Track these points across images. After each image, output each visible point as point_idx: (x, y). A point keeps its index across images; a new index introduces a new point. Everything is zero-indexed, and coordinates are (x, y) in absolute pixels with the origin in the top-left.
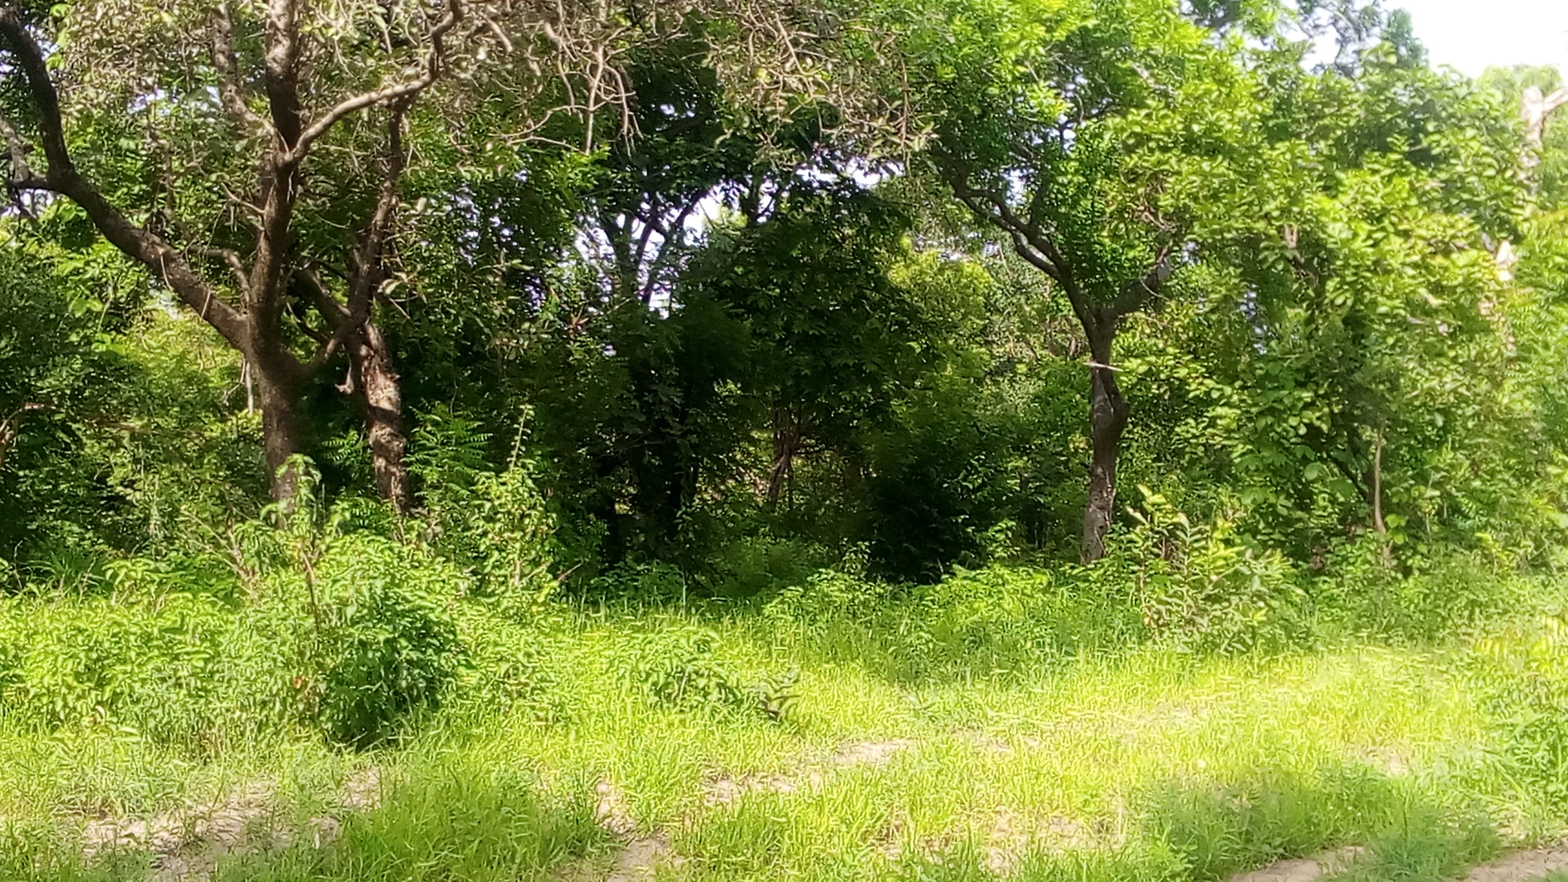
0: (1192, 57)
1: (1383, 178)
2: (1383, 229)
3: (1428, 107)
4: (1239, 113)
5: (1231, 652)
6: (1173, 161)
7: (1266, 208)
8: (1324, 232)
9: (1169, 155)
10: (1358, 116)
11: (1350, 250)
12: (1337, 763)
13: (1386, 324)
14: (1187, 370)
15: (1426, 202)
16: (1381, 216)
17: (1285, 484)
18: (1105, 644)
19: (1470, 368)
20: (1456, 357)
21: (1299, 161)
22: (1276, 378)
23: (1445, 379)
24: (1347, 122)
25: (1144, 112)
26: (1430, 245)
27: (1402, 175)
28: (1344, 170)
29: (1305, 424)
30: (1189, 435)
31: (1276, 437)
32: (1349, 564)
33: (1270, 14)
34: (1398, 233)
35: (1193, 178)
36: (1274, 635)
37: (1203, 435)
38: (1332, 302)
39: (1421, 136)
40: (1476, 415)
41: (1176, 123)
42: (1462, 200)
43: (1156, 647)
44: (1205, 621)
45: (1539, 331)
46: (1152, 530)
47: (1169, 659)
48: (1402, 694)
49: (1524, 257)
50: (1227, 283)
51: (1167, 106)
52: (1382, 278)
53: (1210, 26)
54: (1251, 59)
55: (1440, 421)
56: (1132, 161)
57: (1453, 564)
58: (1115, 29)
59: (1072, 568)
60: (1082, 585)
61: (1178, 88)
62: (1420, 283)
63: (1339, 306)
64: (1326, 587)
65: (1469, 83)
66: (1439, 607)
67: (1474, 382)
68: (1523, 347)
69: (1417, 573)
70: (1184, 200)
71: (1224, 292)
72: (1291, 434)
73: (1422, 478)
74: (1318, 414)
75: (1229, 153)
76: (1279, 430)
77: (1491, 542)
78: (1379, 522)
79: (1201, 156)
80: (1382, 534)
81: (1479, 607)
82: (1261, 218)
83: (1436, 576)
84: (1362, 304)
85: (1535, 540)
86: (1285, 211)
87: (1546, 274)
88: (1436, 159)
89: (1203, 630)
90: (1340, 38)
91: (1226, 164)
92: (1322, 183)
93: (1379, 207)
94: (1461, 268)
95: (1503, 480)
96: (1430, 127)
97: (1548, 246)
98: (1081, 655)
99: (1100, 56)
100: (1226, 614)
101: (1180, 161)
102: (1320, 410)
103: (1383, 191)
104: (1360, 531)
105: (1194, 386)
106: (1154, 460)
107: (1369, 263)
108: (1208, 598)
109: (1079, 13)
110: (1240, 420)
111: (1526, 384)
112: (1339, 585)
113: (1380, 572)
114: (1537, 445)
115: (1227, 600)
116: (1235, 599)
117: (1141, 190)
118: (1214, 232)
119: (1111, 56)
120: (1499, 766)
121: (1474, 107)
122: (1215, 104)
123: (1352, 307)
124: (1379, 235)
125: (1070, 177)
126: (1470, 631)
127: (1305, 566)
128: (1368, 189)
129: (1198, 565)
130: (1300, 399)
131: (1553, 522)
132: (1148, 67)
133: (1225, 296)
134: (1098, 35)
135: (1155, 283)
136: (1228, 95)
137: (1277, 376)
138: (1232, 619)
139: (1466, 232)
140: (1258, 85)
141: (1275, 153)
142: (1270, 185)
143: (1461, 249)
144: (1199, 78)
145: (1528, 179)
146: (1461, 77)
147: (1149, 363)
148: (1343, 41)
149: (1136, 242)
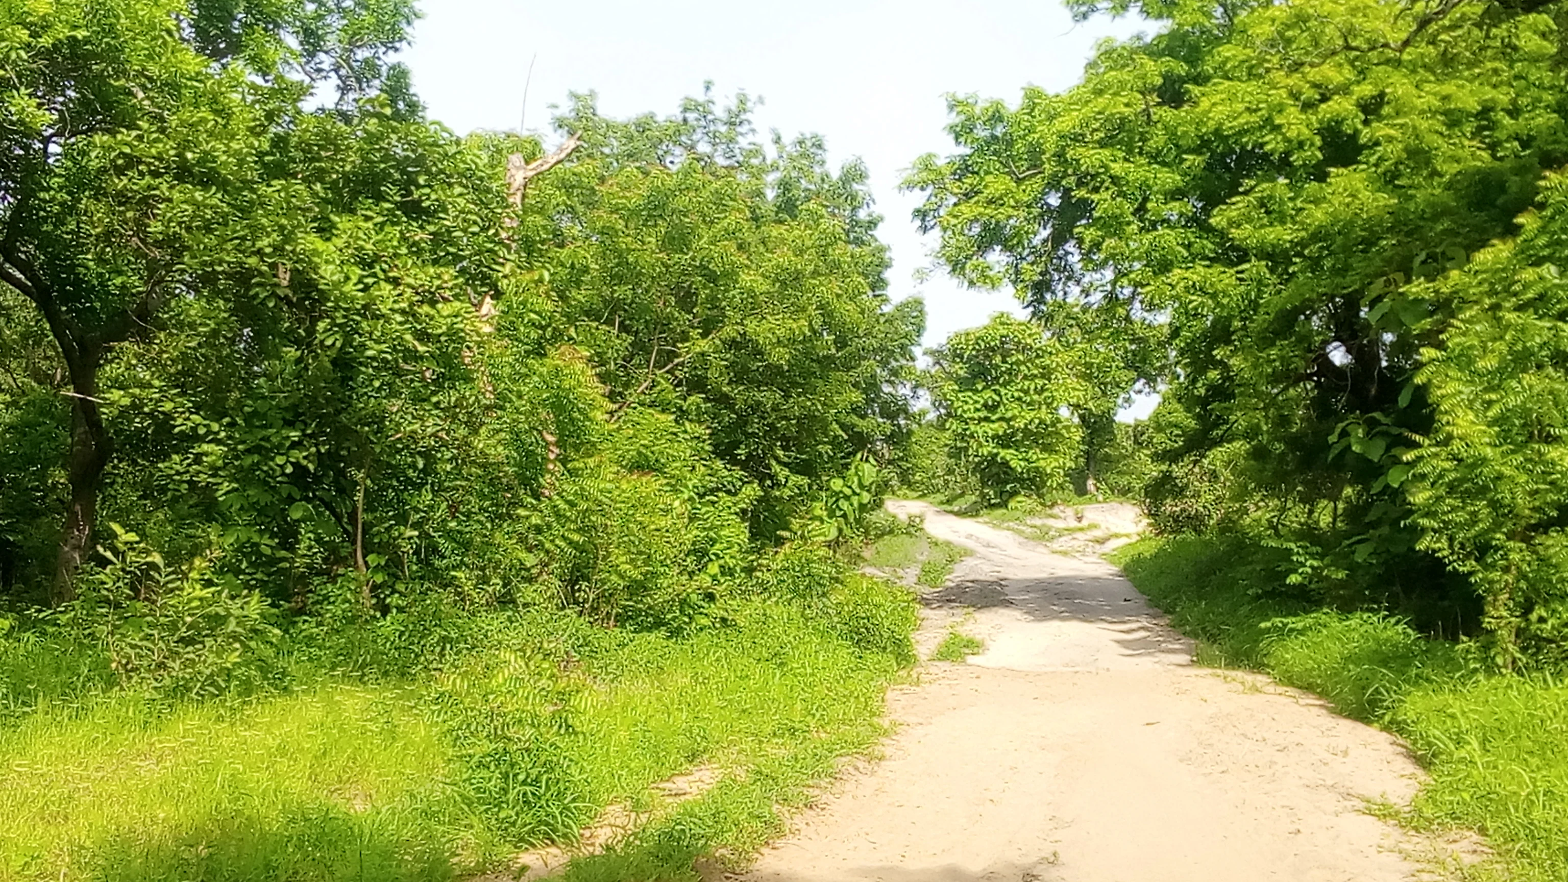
0: (189, 83)
1: (375, 225)
2: (375, 275)
3: (419, 161)
4: (234, 145)
5: (202, 696)
6: (164, 186)
7: (259, 244)
8: (316, 274)
9: (160, 180)
10: (353, 162)
11: (342, 293)
12: (300, 804)
13: (373, 368)
14: (172, 405)
15: (416, 250)
16: (373, 262)
17: (269, 523)
18: (67, 692)
19: (450, 413)
20: (438, 402)
21: (294, 200)
22: (264, 416)
23: (427, 424)
24: (342, 167)
25: (134, 133)
26: (417, 293)
27: (394, 224)
28: (339, 214)
29: (292, 463)
30: (173, 472)
31: (262, 476)
32: (329, 603)
33: (272, 52)
34: (387, 280)
35: (185, 206)
36: (249, 677)
37: (188, 472)
38: (322, 342)
39: (413, 188)
40: (454, 458)
41: (169, 148)
42: (448, 253)
43: (123, 693)
44: (177, 665)
45: (515, 381)
46: (123, 570)
47: (136, 705)
48: (371, 731)
49: (503, 312)
50: (216, 317)
51: (162, 130)
52: (370, 323)
53: (210, 56)
54: (249, 93)
55: (421, 464)
56: (121, 183)
57: (428, 602)
58: (107, 43)
59: (40, 611)
60: (51, 630)
61: (174, 114)
62: (407, 329)
63: (328, 347)
64: (306, 626)
65: (458, 143)
66: (412, 643)
67: (454, 426)
68: (500, 396)
69: (394, 611)
70: (174, 228)
71: (213, 326)
72: (278, 473)
73: (402, 519)
74: (305, 454)
75: (223, 185)
76: (265, 468)
77: (464, 580)
78: (360, 561)
79: (194, 186)
80: (363, 574)
81: (450, 643)
82: (254, 253)
83: (411, 615)
84: (351, 347)
85: (503, 578)
86: (278, 249)
87: (522, 329)
88: (426, 211)
89: (174, 674)
90: (341, 85)
91: (219, 195)
92: (316, 225)
93: (370, 253)
94: (445, 318)
95: (478, 521)
96: (421, 180)
97: (524, 303)
98: (41, 705)
99: (90, 70)
100: (199, 656)
101: (172, 187)
102: (308, 450)
103: (375, 238)
104: (341, 571)
105: (179, 421)
106: (140, 498)
107: (359, 307)
108: (181, 640)
109: (67, 22)
110: (226, 457)
111: (501, 430)
112: (319, 624)
113: (358, 610)
114: (509, 488)
115: (200, 642)
116: (209, 642)
117: (130, 214)
118: (204, 263)
119: (103, 71)
120: (458, 798)
121: (462, 166)
122: (211, 134)
123: (341, 349)
124: (370, 280)
125: (52, 193)
126: (440, 666)
127: (287, 605)
128: (361, 234)
129: (172, 606)
130: (288, 437)
131: (520, 560)
132: (144, 88)
133: (214, 329)
134: (88, 47)
135: (144, 312)
136: (225, 126)
137: (265, 414)
138: (205, 662)
139: (450, 284)
140: (255, 120)
141: (270, 190)
142: (264, 221)
143: (446, 300)
144: (196, 106)
145: (508, 239)
146: (451, 135)
147: (133, 396)
148: (344, 89)
149: (125, 268)
